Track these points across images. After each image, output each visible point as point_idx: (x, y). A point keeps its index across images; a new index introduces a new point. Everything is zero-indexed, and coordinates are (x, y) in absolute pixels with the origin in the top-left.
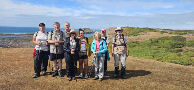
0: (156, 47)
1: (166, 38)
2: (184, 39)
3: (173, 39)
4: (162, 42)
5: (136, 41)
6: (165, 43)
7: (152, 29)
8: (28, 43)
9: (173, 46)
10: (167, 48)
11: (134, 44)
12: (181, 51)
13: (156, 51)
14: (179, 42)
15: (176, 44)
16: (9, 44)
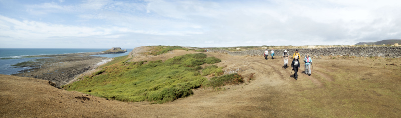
0: (177, 65)
1: (189, 56)
2: (205, 56)
3: (196, 56)
4: (184, 60)
5: (159, 60)
6: (187, 60)
7: (181, 47)
8: (57, 63)
9: (194, 63)
10: (188, 66)
11: (155, 64)
12: (200, 68)
13: (176, 70)
14: (200, 60)
15: (197, 61)
16: (41, 65)
